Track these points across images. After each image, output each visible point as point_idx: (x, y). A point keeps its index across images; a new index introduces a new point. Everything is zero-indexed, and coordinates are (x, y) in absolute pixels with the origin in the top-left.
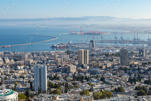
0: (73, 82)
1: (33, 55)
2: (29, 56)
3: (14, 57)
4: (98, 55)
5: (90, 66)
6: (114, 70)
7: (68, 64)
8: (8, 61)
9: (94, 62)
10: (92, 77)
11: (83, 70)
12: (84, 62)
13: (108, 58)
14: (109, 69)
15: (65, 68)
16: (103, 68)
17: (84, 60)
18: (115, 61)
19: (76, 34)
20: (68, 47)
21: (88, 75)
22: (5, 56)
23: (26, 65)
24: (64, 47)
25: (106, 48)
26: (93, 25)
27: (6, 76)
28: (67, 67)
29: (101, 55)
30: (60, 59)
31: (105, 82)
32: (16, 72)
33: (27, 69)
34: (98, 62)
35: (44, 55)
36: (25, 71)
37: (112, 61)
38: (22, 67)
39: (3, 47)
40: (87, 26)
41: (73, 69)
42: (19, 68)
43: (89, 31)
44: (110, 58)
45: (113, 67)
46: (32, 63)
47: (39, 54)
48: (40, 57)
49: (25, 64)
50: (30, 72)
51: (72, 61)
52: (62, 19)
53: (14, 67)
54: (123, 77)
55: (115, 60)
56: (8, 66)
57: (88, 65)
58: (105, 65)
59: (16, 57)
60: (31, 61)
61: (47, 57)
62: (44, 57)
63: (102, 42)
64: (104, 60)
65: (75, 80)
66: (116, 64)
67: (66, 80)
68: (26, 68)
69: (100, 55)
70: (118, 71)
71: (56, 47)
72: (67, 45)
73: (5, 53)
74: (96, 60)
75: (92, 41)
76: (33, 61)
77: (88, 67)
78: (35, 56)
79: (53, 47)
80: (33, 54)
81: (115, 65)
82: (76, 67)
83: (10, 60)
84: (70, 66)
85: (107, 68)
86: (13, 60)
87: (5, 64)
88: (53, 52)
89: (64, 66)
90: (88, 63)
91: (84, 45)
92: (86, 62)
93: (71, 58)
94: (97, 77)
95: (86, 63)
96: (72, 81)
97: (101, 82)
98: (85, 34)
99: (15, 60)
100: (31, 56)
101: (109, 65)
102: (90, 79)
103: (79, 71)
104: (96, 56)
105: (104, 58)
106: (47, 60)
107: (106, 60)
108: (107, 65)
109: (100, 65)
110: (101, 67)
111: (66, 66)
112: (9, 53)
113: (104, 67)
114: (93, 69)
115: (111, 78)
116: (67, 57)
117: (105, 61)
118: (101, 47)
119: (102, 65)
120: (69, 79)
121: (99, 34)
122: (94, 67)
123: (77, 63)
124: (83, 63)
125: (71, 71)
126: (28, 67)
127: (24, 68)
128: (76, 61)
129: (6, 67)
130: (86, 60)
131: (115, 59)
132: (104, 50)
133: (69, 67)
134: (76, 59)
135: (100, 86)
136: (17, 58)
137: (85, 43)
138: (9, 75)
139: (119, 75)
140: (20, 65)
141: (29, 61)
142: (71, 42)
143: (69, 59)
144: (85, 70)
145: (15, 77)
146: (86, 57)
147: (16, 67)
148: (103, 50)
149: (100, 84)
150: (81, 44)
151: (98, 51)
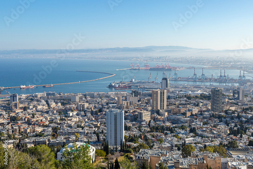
0: (152, 133)
1: (86, 98)
2: (81, 98)
3: (60, 100)
4: (177, 97)
5: (169, 112)
6: (204, 118)
7: (137, 109)
8: (53, 105)
9: (173, 107)
10: (176, 127)
11: (159, 117)
12: (161, 107)
13: (192, 102)
14: (196, 117)
15: (135, 115)
16: (187, 116)
17: (161, 105)
18: (203, 105)
19: (139, 69)
20: (130, 86)
21: (168, 124)
22: (48, 98)
23: (80, 111)
24: (125, 87)
25: (182, 88)
26: (160, 58)
27: (57, 125)
28: (137, 113)
29: (181, 98)
30: (126, 102)
31: (197, 135)
32: (69, 120)
33: (82, 116)
34: (178, 107)
35: (101, 98)
36: (79, 118)
37: (198, 105)
38: (75, 113)
39: (44, 87)
40: (152, 59)
41: (146, 117)
42: (71, 115)
43: (156, 65)
44: (194, 102)
45: (201, 114)
46: (88, 108)
47: (93, 96)
48: (95, 99)
49: (77, 108)
50: (86, 120)
51: (143, 106)
52: (118, 50)
53: (64, 113)
54: (218, 127)
55: (201, 104)
56: (55, 111)
57: (166, 111)
58: (189, 110)
59: (63, 99)
60: (86, 105)
61: (105, 100)
62: (100, 100)
63: (176, 80)
64: (186, 104)
65: (153, 132)
66: (204, 109)
67: (141, 131)
68: (80, 114)
69: (179, 98)
70: (210, 120)
71: (115, 87)
72: (129, 84)
73: (48, 94)
74: (175, 105)
75: (165, 79)
76: (88, 105)
77: (166, 114)
78: (89, 98)
79: (110, 87)
80: (85, 96)
81: (204, 111)
82: (150, 113)
83: (56, 103)
84: (142, 112)
85: (192, 115)
86: (60, 104)
87: (51, 109)
88: (112, 94)
89: (132, 113)
90: (165, 107)
91: (151, 84)
92: (163, 107)
93: (139, 101)
94: (183, 128)
95: (163, 109)
96: (150, 132)
97: (192, 134)
98: (151, 69)
99: (63, 104)
100: (84, 99)
101: (195, 110)
102: (174, 130)
103: (155, 119)
104: (174, 99)
105: (186, 101)
106: (107, 104)
107: (189, 104)
108: (192, 111)
109: (183, 110)
110: (184, 114)
111: (135, 112)
112: (53, 94)
113: (189, 114)
114: (174, 116)
115: (204, 129)
116: (134, 99)
117: (188, 106)
118: (176, 87)
119: (186, 111)
120: (145, 130)
121: (169, 69)
122: (174, 114)
123: (150, 108)
124: (159, 108)
125: (144, 118)
126: (83, 113)
127: (77, 115)
128: (148, 106)
129: (53, 113)
130: (163, 105)
131: (202, 102)
132: (181, 91)
133: (141, 114)
134: (147, 103)
135: (194, 140)
136: (65, 101)
137: (153, 82)
138: (61, 123)
139: (212, 125)
140: (72, 111)
141: (83, 106)
142: (134, 80)
143: (138, 103)
144: (163, 117)
145: (70, 126)
146: (164, 100)
147: (67, 113)
148: (179, 91)
149: (191, 137)
150: (148, 82)
151: (172, 92)
